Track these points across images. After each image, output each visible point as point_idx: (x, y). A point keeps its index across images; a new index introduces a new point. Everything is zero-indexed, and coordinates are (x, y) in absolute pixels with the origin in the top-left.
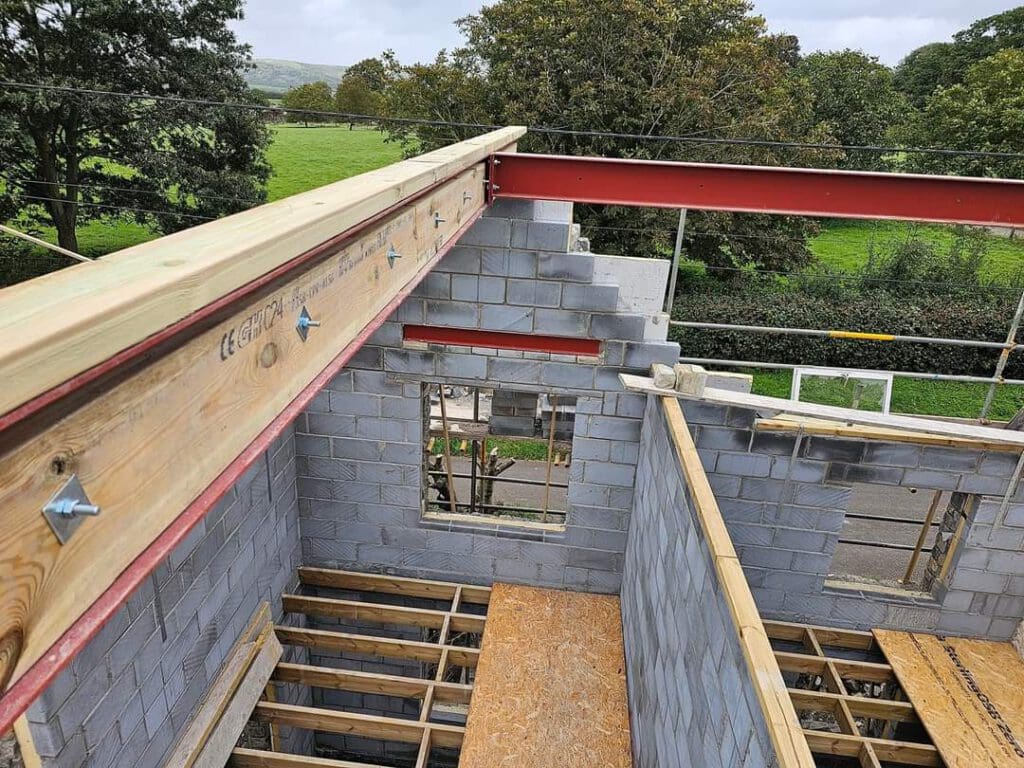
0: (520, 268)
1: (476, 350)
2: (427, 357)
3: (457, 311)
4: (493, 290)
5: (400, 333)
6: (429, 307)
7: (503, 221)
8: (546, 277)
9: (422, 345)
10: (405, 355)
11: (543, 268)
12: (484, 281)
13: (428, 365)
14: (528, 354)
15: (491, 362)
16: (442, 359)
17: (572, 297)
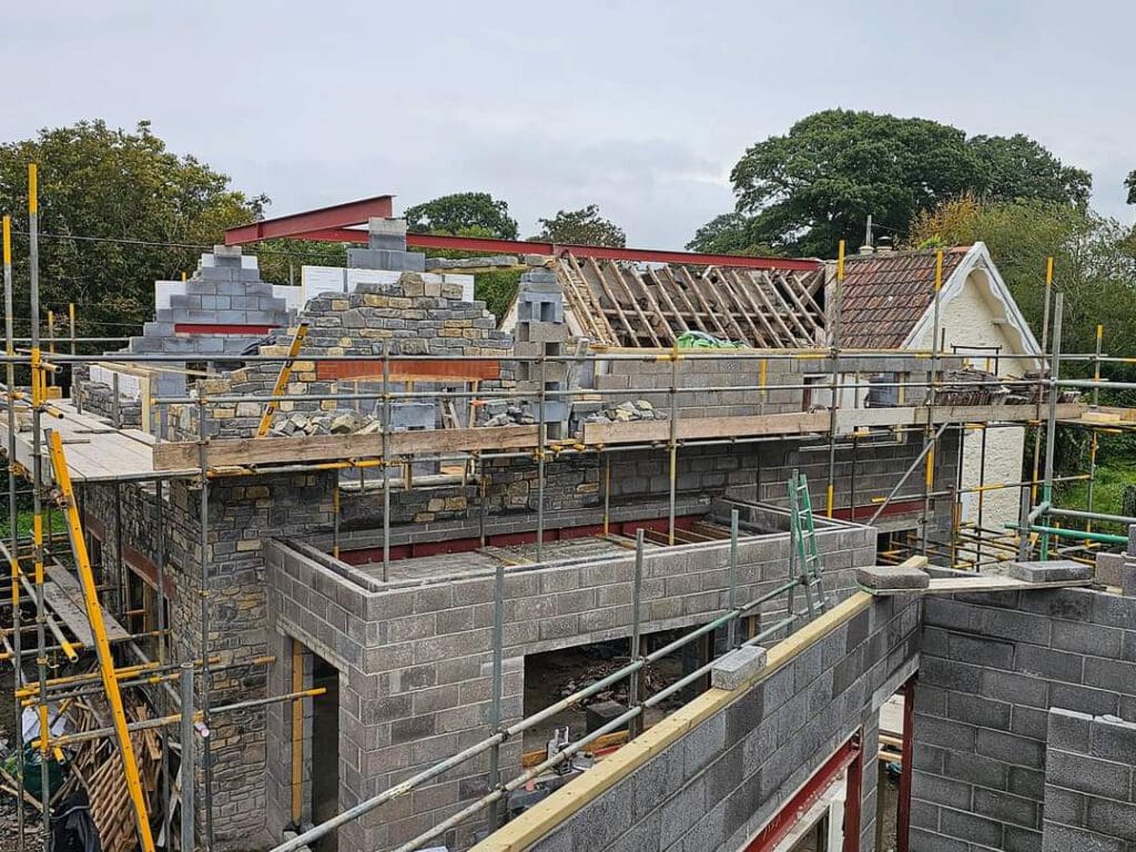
0: (237, 290)
1: (217, 335)
2: (189, 341)
3: (204, 315)
4: (224, 302)
5: (173, 329)
6: (190, 313)
7: (227, 268)
8: (250, 294)
9: (187, 335)
10: (176, 342)
11: (248, 290)
12: (219, 298)
13: (191, 346)
14: (244, 336)
15: (225, 342)
16: (197, 342)
17: (265, 305)
